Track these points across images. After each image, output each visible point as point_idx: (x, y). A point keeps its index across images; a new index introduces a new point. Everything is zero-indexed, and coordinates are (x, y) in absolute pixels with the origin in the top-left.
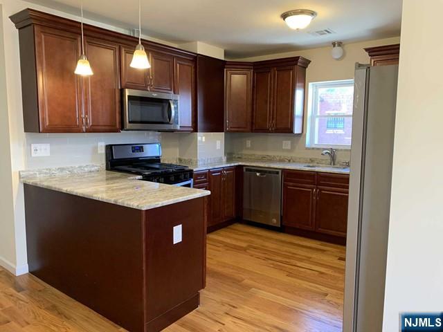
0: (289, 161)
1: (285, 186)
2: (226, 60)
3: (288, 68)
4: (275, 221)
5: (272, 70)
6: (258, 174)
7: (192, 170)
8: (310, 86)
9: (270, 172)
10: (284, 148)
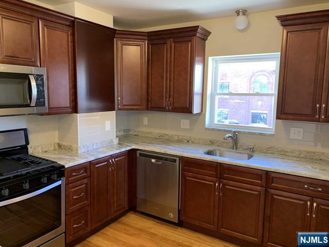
0: (188, 141)
1: (184, 176)
2: (115, 28)
3: (186, 39)
4: (172, 215)
5: (168, 42)
6: (153, 161)
7: (63, 167)
8: (211, 60)
9: (166, 159)
10: (182, 127)
